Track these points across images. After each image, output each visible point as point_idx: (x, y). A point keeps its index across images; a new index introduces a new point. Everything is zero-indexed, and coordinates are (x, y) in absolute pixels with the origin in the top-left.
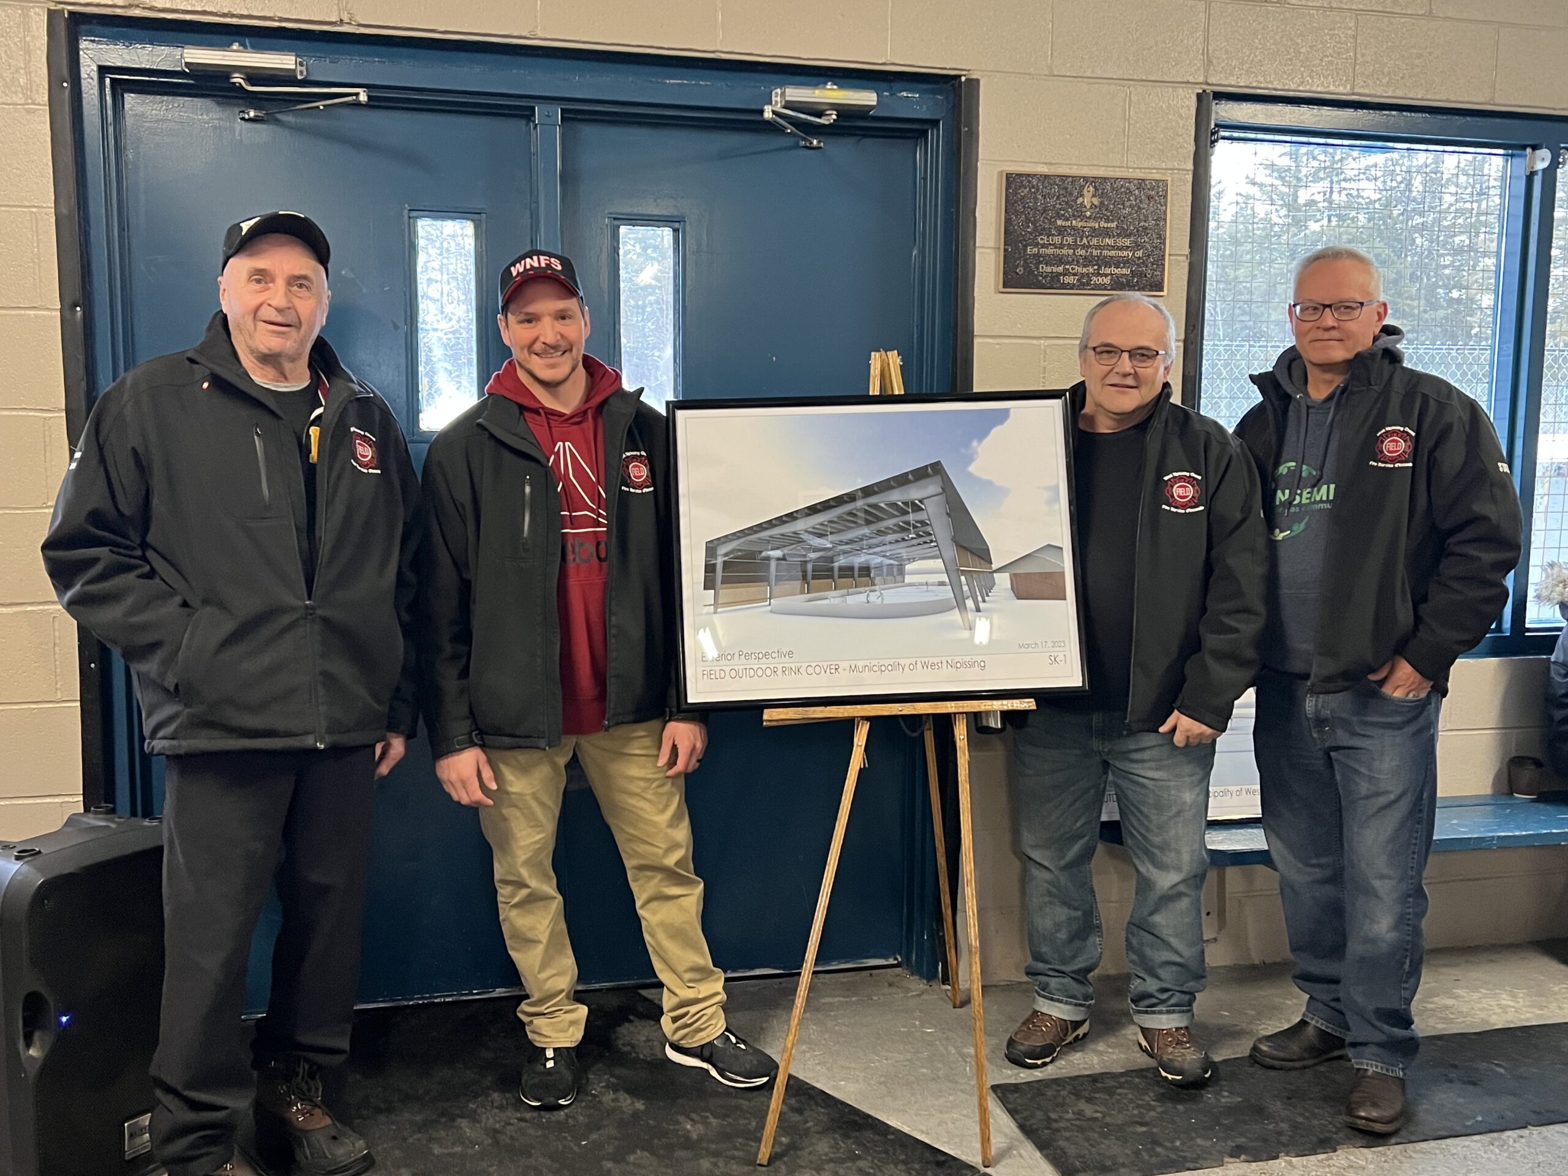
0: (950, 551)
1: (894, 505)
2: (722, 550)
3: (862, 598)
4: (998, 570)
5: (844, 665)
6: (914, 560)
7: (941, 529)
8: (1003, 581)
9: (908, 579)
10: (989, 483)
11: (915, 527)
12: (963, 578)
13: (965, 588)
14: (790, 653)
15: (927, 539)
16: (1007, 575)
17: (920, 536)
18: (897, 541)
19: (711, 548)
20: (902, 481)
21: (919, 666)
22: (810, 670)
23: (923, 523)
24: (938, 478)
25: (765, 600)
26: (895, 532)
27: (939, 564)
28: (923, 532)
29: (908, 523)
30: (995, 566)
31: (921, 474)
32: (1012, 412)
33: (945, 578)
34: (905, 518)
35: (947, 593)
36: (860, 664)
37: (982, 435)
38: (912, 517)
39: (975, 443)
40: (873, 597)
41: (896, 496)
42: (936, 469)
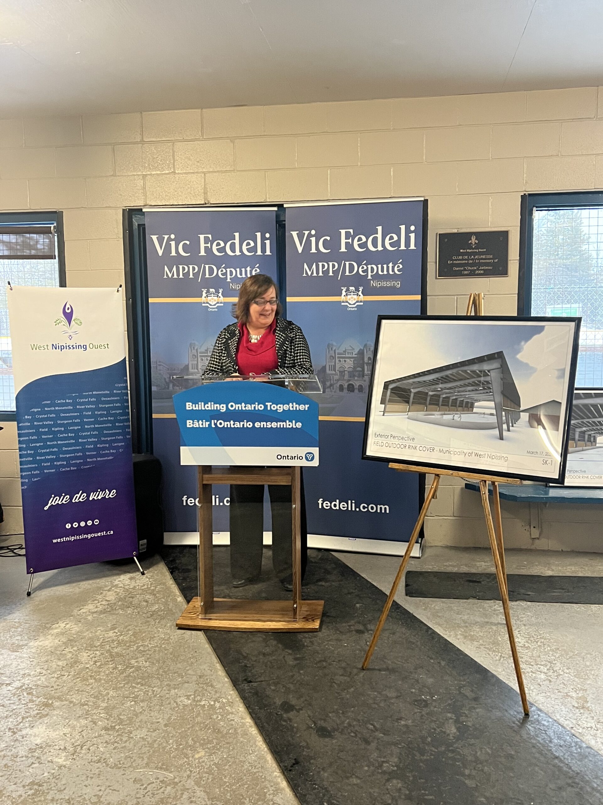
0: (499, 398)
1: (474, 372)
2: (391, 386)
3: (450, 417)
4: (523, 411)
5: (437, 449)
6: (480, 401)
7: (496, 386)
8: (525, 417)
9: (475, 410)
10: (527, 364)
11: (483, 384)
12: (504, 413)
13: (504, 418)
14: (414, 439)
15: (488, 391)
16: (527, 415)
17: (484, 389)
18: (473, 390)
19: (386, 385)
20: (480, 360)
21: (473, 454)
22: (421, 448)
23: (488, 382)
24: (500, 360)
25: (405, 412)
26: (473, 386)
27: (492, 404)
28: (487, 387)
29: (480, 382)
30: (522, 409)
31: (490, 358)
32: (546, 328)
33: (494, 412)
34: (479, 379)
35: (494, 420)
36: (445, 449)
37: (527, 339)
38: (482, 379)
39: (523, 343)
40: (456, 417)
41: (476, 367)
42: (499, 356)
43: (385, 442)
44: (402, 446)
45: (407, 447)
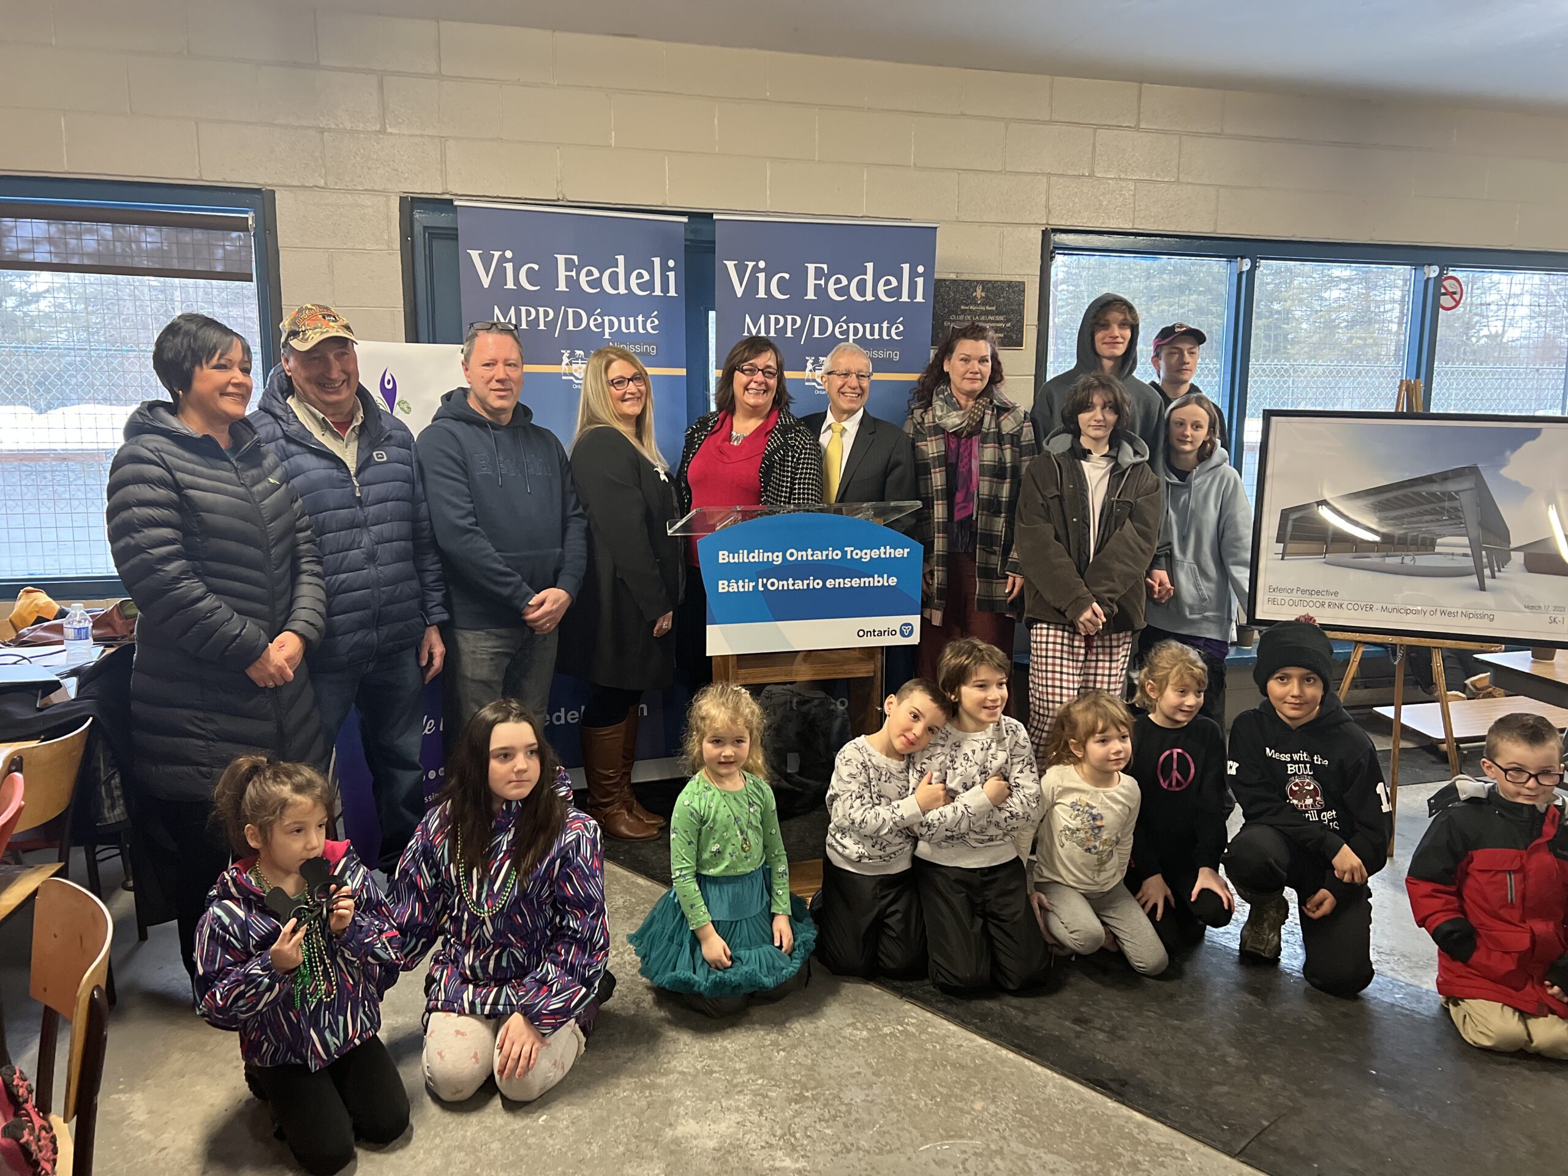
0: (1475, 531)
1: (1433, 494)
2: (1294, 516)
3: (1398, 560)
4: (1515, 549)
5: (1377, 606)
6: (1444, 536)
7: (1470, 515)
8: (1518, 558)
9: (1437, 549)
10: (1517, 483)
11: (1448, 511)
12: (1484, 553)
13: (1485, 560)
14: (1336, 593)
15: (1457, 521)
16: (1521, 554)
17: (1450, 518)
18: (1432, 521)
19: (1285, 514)
20: (1444, 477)
21: (1438, 613)
22: (1350, 607)
23: (1456, 509)
24: (1473, 478)
25: (1321, 554)
26: (1431, 514)
27: (1465, 540)
28: (1455, 518)
29: (1443, 508)
30: (1512, 546)
31: (1458, 474)
32: (1543, 432)
33: (1469, 551)
34: (1442, 504)
35: (1469, 562)
36: (1390, 607)
37: (1515, 447)
38: (1447, 504)
39: (1508, 453)
40: (1408, 560)
41: (1436, 488)
42: (1474, 471)
43: (1287, 599)
44: (1318, 604)
45: (1326, 605)
